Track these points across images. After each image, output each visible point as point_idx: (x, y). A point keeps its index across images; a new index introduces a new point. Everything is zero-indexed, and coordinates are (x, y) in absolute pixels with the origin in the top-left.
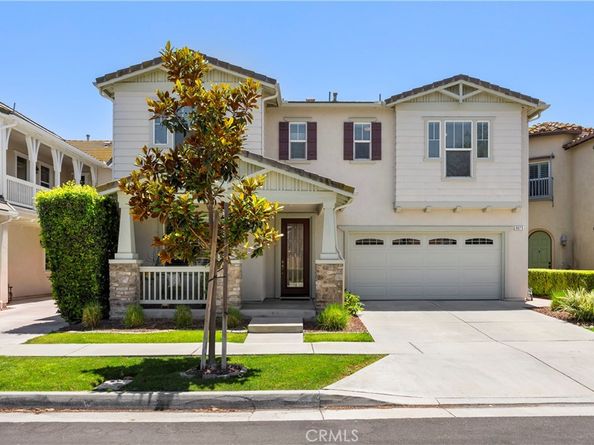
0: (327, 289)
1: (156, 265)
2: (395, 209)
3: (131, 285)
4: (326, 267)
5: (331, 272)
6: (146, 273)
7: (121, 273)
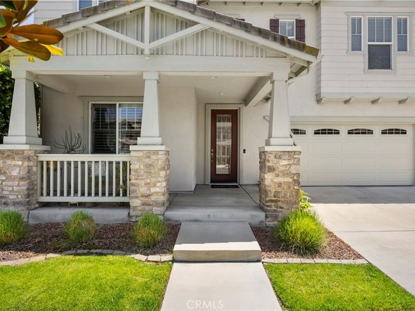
0: (280, 185)
1: (68, 153)
2: (319, 100)
3: (22, 179)
4: (279, 156)
5: (285, 162)
6: (48, 163)
7: (9, 162)
